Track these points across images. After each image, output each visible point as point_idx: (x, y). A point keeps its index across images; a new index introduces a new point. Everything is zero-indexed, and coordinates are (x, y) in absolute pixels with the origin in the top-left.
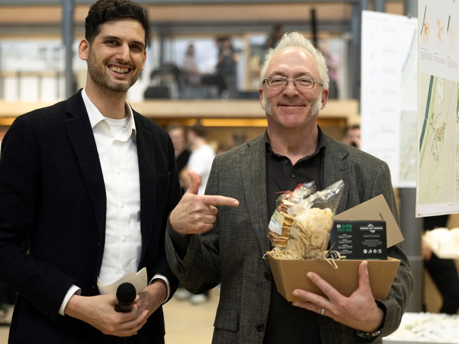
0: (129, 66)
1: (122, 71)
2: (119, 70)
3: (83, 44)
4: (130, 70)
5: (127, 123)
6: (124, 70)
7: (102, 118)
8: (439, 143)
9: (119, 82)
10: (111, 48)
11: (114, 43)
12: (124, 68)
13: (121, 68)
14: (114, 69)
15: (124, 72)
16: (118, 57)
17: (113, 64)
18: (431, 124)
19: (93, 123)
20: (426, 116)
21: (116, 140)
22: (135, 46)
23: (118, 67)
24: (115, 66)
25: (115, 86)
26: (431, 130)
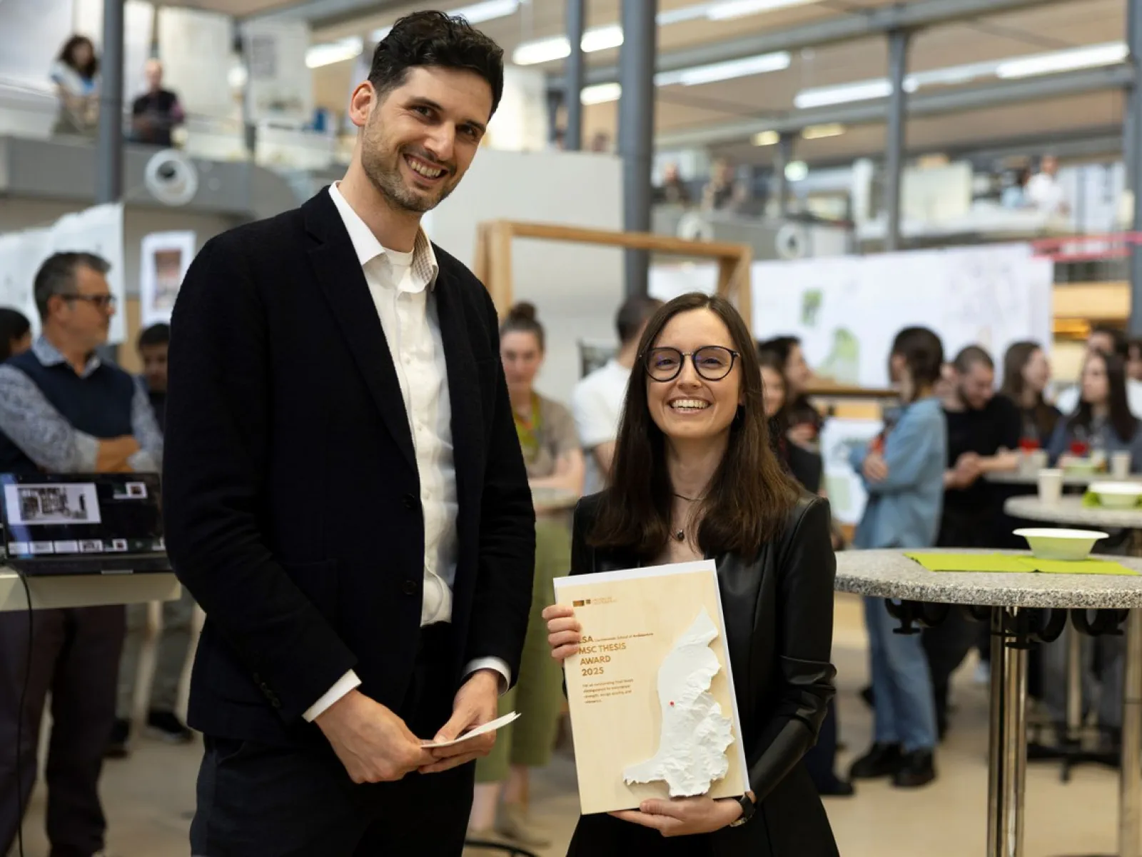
0: (444, 167)
1: (430, 172)
2: (423, 170)
4: (443, 173)
6: (433, 172)
9: (420, 192)
10: (419, 123)
11: (429, 113)
12: (434, 168)
13: (429, 166)
14: (414, 164)
15: (432, 176)
16: (430, 144)
17: (417, 155)
23: (423, 163)
24: (419, 160)
25: (409, 199)
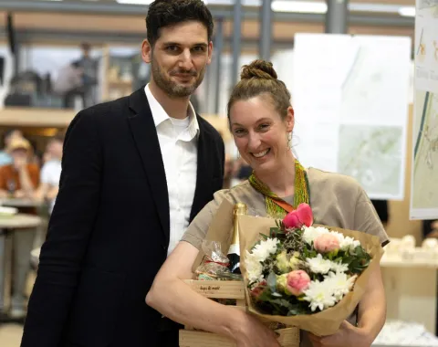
3: (146, 46)
5: (189, 124)
7: (167, 117)
8: (433, 153)
16: (181, 64)
18: (426, 136)
19: (157, 122)
20: (421, 129)
21: (179, 141)
22: (197, 49)
26: (426, 141)
